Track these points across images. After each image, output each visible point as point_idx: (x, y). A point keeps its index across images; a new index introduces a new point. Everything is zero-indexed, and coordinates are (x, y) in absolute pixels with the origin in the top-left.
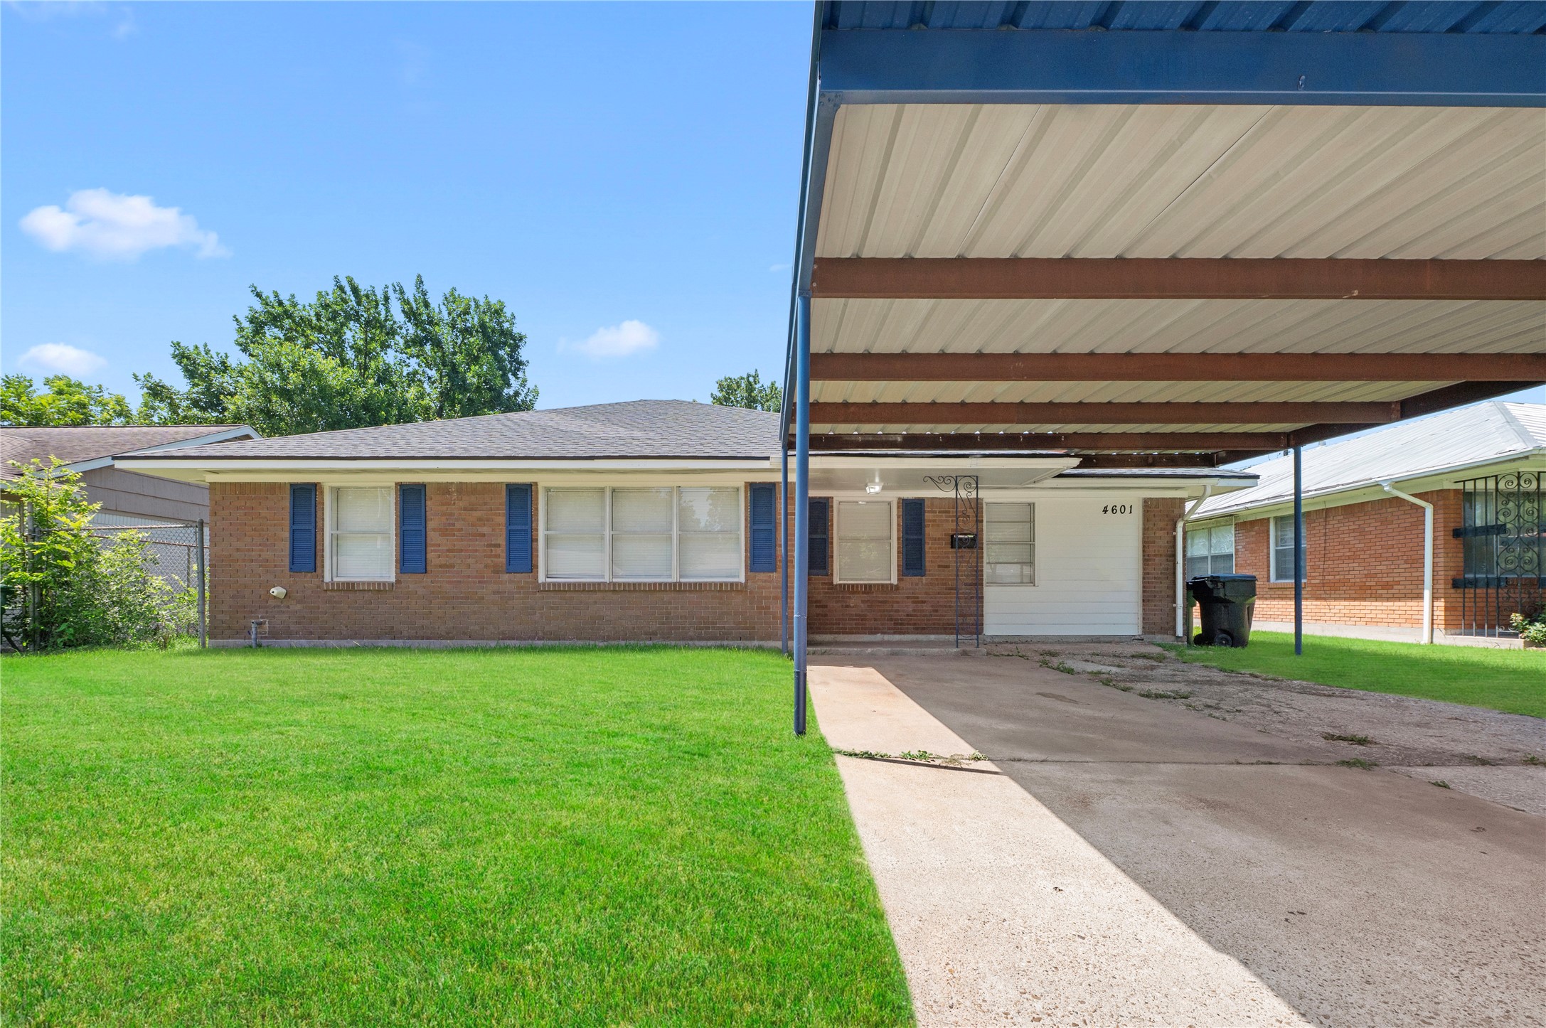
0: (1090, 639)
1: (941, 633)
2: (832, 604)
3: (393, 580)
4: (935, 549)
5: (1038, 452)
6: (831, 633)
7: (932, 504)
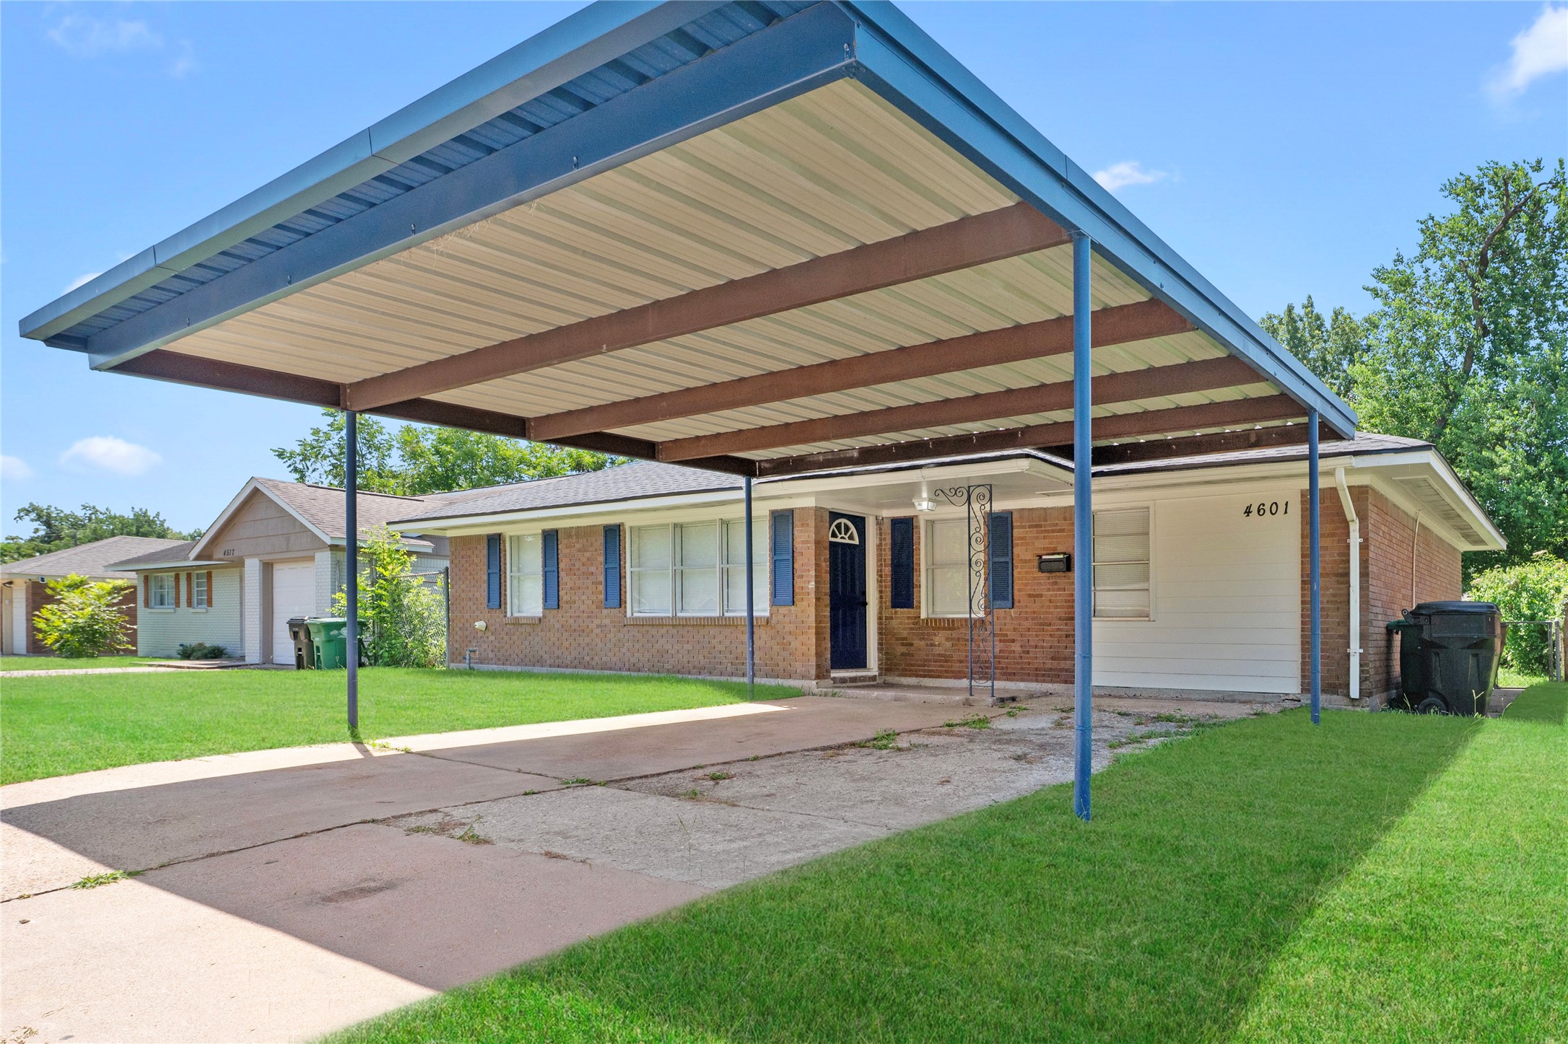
0: (1220, 696)
1: (1031, 681)
2: (917, 642)
3: (541, 615)
4: (1025, 576)
5: (1006, 453)
6: (917, 676)
7: (1021, 517)
